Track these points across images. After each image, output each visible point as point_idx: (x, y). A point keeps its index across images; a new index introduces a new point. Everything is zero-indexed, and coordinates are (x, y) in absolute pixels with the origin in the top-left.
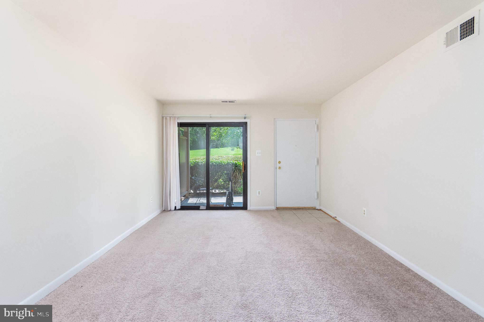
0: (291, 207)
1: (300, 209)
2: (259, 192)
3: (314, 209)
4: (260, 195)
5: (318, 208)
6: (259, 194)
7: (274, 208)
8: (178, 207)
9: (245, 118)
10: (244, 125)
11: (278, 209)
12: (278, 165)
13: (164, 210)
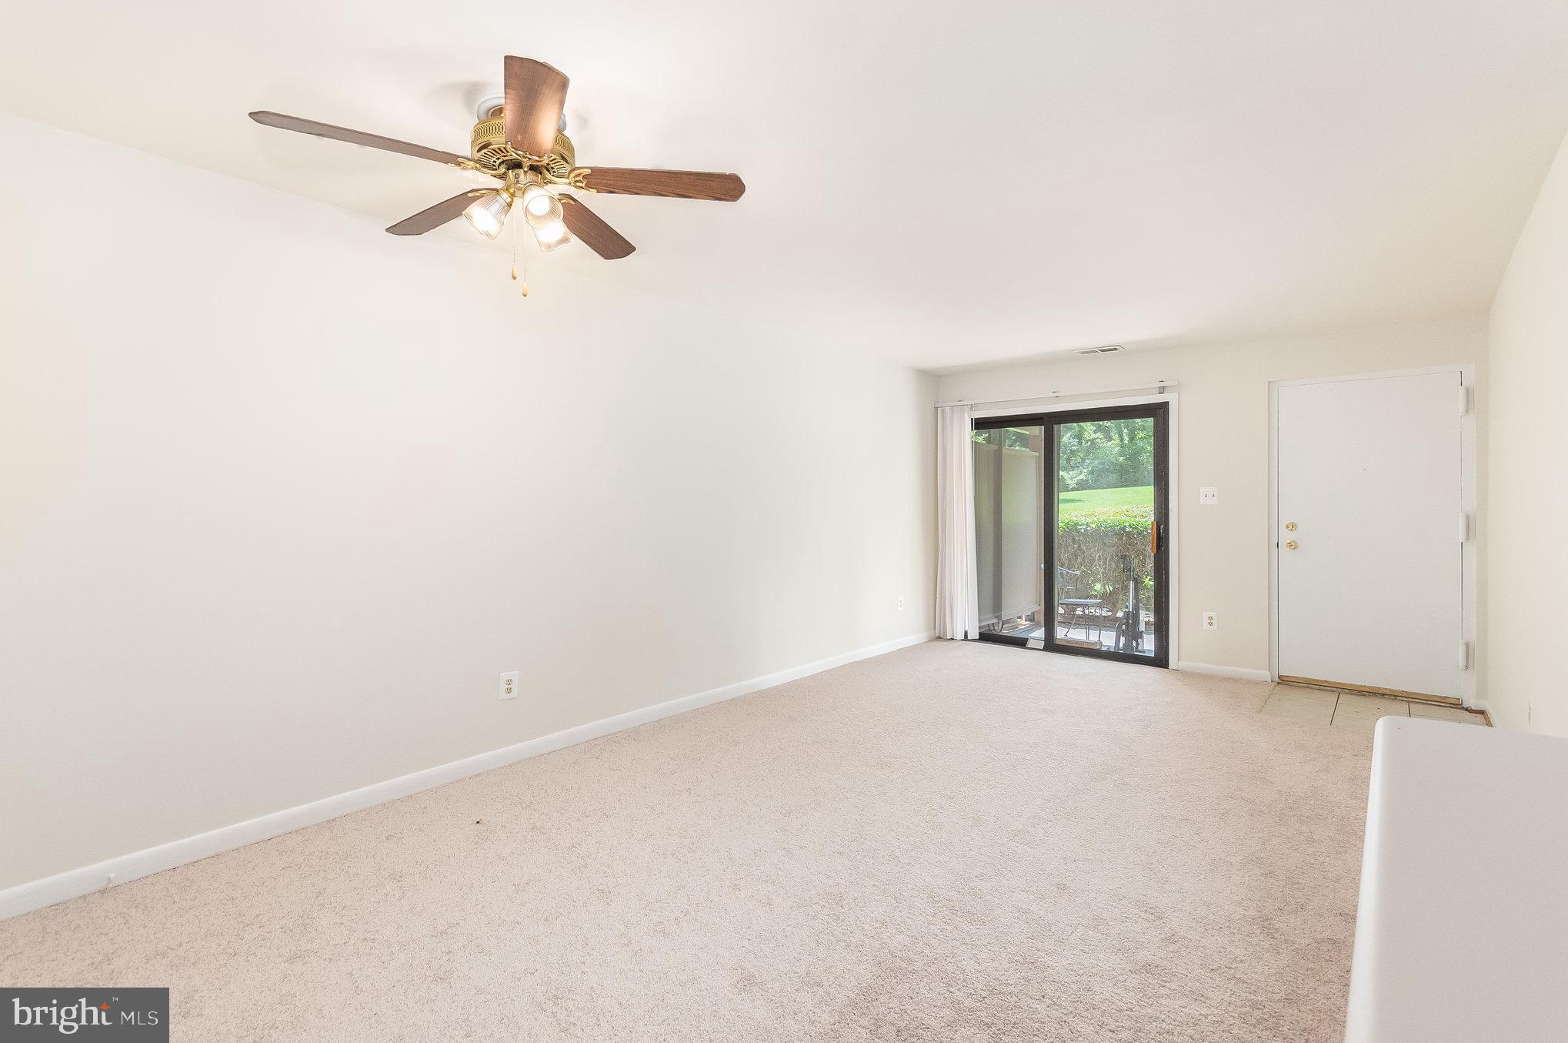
0: (1344, 684)
1: (1384, 695)
2: (1211, 618)
3: (1457, 705)
4: (1214, 627)
5: (1472, 702)
6: (1211, 624)
7: (1265, 675)
8: (974, 634)
9: (1162, 390)
10: (1158, 412)
11: (1284, 681)
12: (1286, 536)
13: (939, 638)
